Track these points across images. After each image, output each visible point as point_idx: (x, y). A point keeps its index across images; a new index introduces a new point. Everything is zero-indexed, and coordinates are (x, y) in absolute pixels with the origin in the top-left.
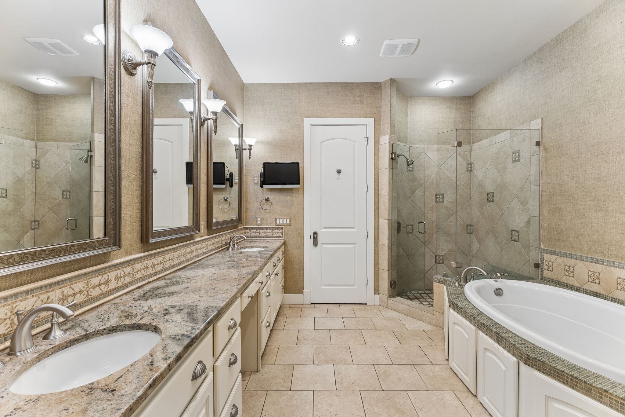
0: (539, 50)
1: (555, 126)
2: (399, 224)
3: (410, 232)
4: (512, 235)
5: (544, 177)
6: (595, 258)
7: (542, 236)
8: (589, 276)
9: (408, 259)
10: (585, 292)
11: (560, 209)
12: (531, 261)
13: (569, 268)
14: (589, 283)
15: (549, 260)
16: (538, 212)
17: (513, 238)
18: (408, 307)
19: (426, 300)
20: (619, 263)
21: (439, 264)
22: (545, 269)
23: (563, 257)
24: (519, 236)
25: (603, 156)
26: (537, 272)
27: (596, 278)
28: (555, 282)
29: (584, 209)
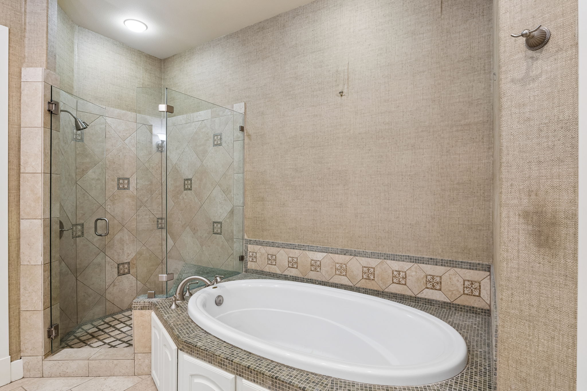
0: (241, 30)
1: (258, 113)
2: (61, 225)
3: (77, 235)
4: (213, 227)
5: (247, 165)
6: (294, 245)
7: (246, 226)
8: (288, 262)
9: (74, 278)
10: (286, 278)
11: (263, 198)
12: (235, 254)
13: (272, 257)
14: (289, 268)
15: (253, 251)
16: (242, 202)
17: (215, 231)
18: (87, 362)
19: (109, 335)
20: (312, 246)
21: (123, 275)
22: (249, 260)
23: (267, 246)
24: (221, 228)
25: (299, 148)
26: (242, 265)
27: (294, 263)
28: (259, 273)
29: (284, 198)
